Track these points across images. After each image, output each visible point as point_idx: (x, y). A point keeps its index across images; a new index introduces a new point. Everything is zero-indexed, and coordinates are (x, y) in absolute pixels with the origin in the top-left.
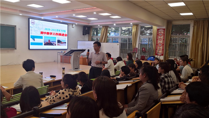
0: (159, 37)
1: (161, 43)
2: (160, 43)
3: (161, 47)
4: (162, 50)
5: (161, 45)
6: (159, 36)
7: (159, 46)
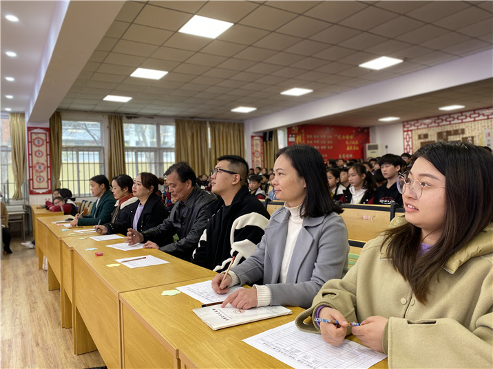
0: (35, 149)
1: (43, 164)
2: (38, 163)
3: (42, 174)
4: (46, 179)
7: (37, 171)
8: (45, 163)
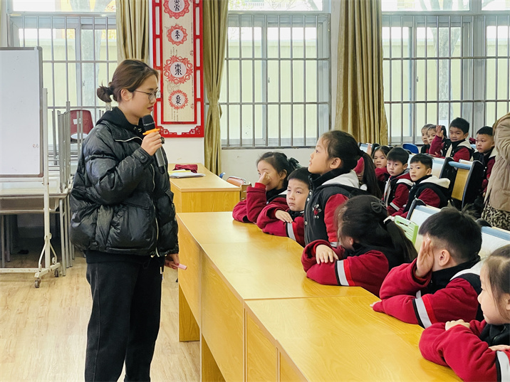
0: (168, 22)
1: (185, 61)
2: (174, 59)
3: (182, 87)
4: (191, 100)
5: (184, 68)
6: (166, 16)
7: (172, 79)
8: (191, 59)
